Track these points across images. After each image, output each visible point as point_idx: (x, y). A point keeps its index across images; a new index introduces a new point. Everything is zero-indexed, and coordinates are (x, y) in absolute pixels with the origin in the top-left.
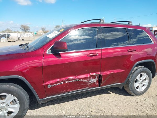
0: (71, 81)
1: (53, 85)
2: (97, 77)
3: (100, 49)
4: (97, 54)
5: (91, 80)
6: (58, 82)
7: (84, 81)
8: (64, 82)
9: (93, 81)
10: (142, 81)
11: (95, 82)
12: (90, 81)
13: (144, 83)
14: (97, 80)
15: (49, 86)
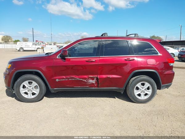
0: (73, 79)
1: (60, 80)
2: (95, 79)
3: (99, 57)
4: (94, 61)
5: (90, 81)
6: (63, 78)
7: (83, 80)
8: (68, 79)
9: (91, 82)
10: (144, 89)
11: (94, 83)
12: (88, 81)
13: (146, 92)
14: (96, 82)
15: (57, 80)
